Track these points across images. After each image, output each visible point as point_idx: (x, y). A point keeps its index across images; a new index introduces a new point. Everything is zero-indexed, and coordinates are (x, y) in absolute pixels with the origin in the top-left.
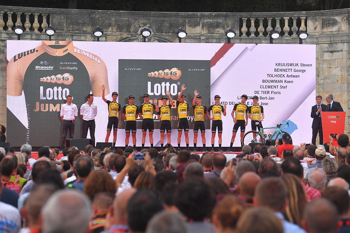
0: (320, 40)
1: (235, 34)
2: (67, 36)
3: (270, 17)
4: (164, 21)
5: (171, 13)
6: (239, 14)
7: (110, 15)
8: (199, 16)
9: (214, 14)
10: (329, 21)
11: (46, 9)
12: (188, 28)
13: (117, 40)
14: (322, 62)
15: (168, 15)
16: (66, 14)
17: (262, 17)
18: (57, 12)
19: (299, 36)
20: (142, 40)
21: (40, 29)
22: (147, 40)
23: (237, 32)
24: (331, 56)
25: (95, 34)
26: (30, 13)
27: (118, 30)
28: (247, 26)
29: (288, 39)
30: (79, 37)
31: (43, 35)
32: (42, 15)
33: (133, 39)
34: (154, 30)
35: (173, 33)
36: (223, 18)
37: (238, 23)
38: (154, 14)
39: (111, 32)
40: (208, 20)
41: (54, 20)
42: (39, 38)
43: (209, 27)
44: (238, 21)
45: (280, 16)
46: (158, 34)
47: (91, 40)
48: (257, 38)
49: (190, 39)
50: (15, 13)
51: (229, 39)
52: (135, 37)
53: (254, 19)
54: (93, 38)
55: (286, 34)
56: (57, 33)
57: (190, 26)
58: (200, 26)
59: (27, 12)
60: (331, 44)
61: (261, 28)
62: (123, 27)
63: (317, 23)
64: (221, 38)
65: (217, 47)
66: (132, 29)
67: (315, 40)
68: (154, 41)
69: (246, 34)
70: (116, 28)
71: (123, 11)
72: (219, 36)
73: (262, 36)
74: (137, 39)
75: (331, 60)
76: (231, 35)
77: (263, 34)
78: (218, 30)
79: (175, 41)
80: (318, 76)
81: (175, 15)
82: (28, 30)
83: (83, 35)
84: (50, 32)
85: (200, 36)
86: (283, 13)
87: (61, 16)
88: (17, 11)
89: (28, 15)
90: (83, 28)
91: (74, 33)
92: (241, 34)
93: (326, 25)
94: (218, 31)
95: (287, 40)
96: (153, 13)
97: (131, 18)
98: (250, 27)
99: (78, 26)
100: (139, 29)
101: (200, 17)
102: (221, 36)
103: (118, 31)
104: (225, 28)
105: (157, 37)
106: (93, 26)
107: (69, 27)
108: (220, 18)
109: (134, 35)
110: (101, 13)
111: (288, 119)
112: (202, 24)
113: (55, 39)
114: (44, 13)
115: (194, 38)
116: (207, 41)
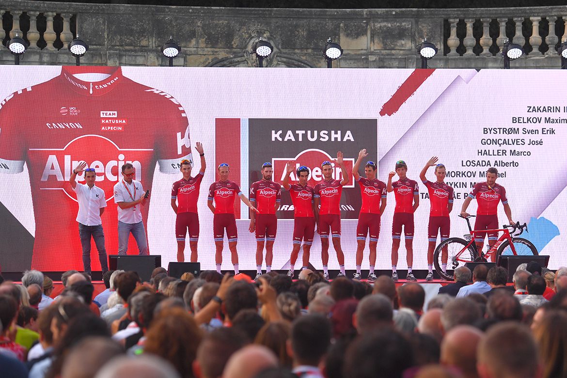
1: (436, 50)
2: (110, 55)
3: (504, 17)
4: (296, 26)
5: (311, 11)
6: (444, 11)
7: (192, 16)
8: (365, 16)
9: (394, 11)
11: (69, 4)
12: (343, 40)
13: (207, 63)
15: (304, 15)
16: (108, 14)
17: (488, 17)
18: (91, 8)
19: (560, 53)
20: (255, 64)
21: (58, 44)
22: (264, 62)
23: (439, 45)
25: (164, 51)
26: (38, 13)
27: (208, 44)
28: (458, 35)
29: (539, 59)
30: (134, 57)
31: (62, 55)
32: (62, 15)
33: (238, 61)
34: (279, 43)
35: (316, 49)
36: (411, 19)
37: (441, 29)
38: (277, 12)
39: (195, 49)
40: (383, 24)
41: (85, 25)
42: (57, 60)
43: (385, 38)
44: (441, 26)
45: (524, 15)
46: (287, 51)
47: (157, 64)
48: (478, 59)
49: (348, 62)
50: (9, 12)
51: (424, 60)
52: (242, 56)
53: (472, 21)
54: (160, 59)
55: (535, 50)
56: (91, 50)
57: (347, 35)
58: (366, 34)
59: (33, 11)
61: (486, 39)
62: (218, 38)
64: (409, 58)
65: (401, 75)
66: (236, 42)
68: (277, 65)
69: (457, 51)
70: (205, 41)
71: (218, 8)
72: (404, 55)
73: (488, 54)
74: (245, 60)
76: (428, 52)
77: (490, 50)
78: (403, 42)
79: (320, 65)
81: (319, 15)
82: (33, 44)
83: (140, 53)
84: (78, 49)
85: (367, 55)
86: (528, 9)
87: (97, 19)
89: (34, 15)
90: (140, 42)
91: (124, 51)
92: (447, 49)
94: (402, 45)
95: (537, 61)
96: (276, 10)
97: (234, 20)
98: (465, 36)
99: (131, 38)
100: (249, 42)
101: (366, 18)
102: (407, 55)
104: (415, 40)
105: (285, 57)
106: (160, 38)
107: (114, 39)
108: (407, 19)
109: (240, 53)
110: (175, 12)
111: (540, 216)
112: (372, 31)
113: (86, 62)
114: (65, 13)
115: (355, 59)
116: (382, 64)
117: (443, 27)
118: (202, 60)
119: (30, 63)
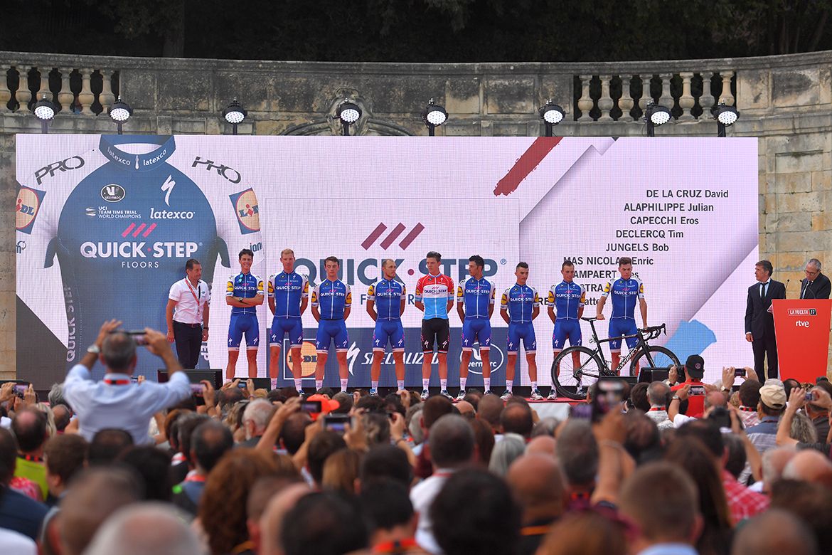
0: (767, 126)
1: (564, 114)
2: (161, 121)
3: (648, 73)
4: (392, 85)
5: (410, 66)
6: (573, 65)
7: (262, 72)
8: (476, 72)
9: (512, 65)
10: (789, 80)
11: (109, 59)
12: (450, 102)
13: (281, 131)
14: (774, 180)
15: (401, 70)
16: (158, 70)
17: (628, 73)
18: (137, 64)
19: (716, 117)
20: (340, 132)
21: (96, 107)
22: (351, 130)
23: (568, 108)
24: (794, 165)
25: (226, 116)
26: (72, 69)
27: (282, 106)
28: (591, 95)
29: (691, 125)
30: (190, 124)
31: (102, 121)
32: (101, 72)
33: (320, 128)
34: (370, 106)
35: (415, 113)
36: (534, 76)
37: (570, 88)
38: (367, 68)
39: (266, 113)
40: (498, 82)
41: (130, 84)
42: (94, 127)
43: (501, 98)
44: (570, 84)
45: (672, 70)
46: (379, 115)
47: (219, 132)
48: (616, 124)
49: (455, 128)
50: (36, 68)
51: (549, 126)
52: (324, 122)
53: (609, 78)
54: (223, 126)
55: (687, 114)
56: (136, 115)
57: (455, 96)
58: (479, 96)
59: (65, 66)
60: (794, 135)
61: (626, 100)
62: (295, 99)
63: (761, 86)
64: (531, 124)
65: (520, 145)
66: (316, 105)
67: (756, 128)
68: (368, 133)
69: (591, 114)
70: (279, 103)
71: (295, 62)
72: (525, 120)
73: (629, 118)
74: (328, 127)
75: (794, 174)
76: (553, 116)
77: (630, 114)
78: (524, 104)
79: (420, 133)
80: (765, 213)
81: (420, 70)
82: (66, 108)
83: (198, 119)
84: (120, 114)
85: (479, 120)
86: (678, 63)
87: (145, 76)
88: (42, 63)
89: (67, 72)
90: (198, 104)
91: (178, 116)
92: (578, 113)
93: (783, 92)
94: (523, 107)
95: (689, 127)
96: (367, 65)
97: (314, 77)
98: (600, 97)
99: (187, 99)
100: (333, 104)
101: (478, 74)
102: (529, 119)
103: (283, 109)
104: (538, 101)
105: (377, 123)
106: (223, 99)
107: (166, 101)
108: (527, 75)
109: (322, 118)
110: (241, 67)
111: (693, 319)
112: (485, 90)
113: (132, 130)
114: (105, 69)
115: (464, 125)
116: (497, 130)
117: (573, 85)
118: (275, 127)
119: (62, 131)
